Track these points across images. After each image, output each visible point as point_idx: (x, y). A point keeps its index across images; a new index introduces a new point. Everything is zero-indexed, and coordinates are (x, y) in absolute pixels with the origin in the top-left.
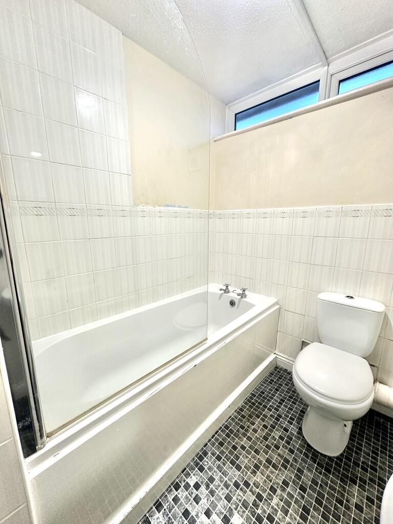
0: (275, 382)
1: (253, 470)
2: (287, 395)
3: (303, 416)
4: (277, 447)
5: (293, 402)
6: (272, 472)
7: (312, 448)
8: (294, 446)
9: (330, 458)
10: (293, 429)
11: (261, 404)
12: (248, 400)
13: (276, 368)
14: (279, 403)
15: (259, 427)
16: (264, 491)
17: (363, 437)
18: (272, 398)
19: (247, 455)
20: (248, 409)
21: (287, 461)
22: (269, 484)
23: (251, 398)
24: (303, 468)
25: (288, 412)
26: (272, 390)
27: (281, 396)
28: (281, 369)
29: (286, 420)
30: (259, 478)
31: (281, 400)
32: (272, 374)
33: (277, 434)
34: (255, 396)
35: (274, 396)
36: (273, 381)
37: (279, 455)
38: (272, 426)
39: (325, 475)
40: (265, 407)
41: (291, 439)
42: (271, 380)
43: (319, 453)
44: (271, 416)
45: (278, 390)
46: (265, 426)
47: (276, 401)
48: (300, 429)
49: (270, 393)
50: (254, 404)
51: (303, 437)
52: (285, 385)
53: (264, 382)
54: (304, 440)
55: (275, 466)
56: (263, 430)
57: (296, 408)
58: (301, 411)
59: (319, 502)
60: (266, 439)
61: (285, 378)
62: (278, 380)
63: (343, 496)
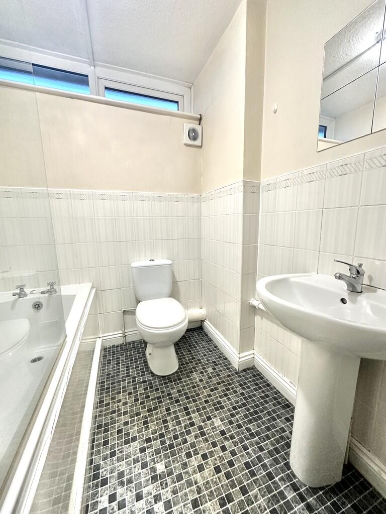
0: (112, 360)
1: (145, 427)
2: (128, 361)
3: (147, 365)
4: (148, 397)
5: (135, 362)
6: (157, 414)
7: (165, 376)
8: (156, 386)
9: (176, 372)
10: (147, 377)
11: (114, 383)
12: (101, 390)
13: (105, 350)
14: (127, 370)
15: (126, 399)
16: (161, 429)
17: (180, 348)
18: (119, 372)
19: (133, 424)
20: (106, 396)
21: (159, 398)
22: (160, 422)
23: (102, 386)
24: (169, 391)
25: (137, 370)
26: (114, 367)
27: (124, 365)
28: (110, 348)
29: (139, 376)
30: (152, 426)
31: (126, 367)
32: (105, 356)
33: (141, 390)
34: (104, 382)
35: (119, 369)
36: (110, 360)
37: (152, 400)
38: (134, 389)
39: (180, 382)
40: (119, 382)
41: (151, 383)
42: (108, 360)
43: (170, 375)
44: (128, 383)
45: (119, 363)
46: (130, 394)
47: (123, 371)
48: (152, 373)
49: (115, 370)
50: (108, 388)
51: (157, 375)
52: (121, 355)
53: (103, 367)
54: (159, 377)
55: (155, 409)
56: (130, 397)
57: (140, 363)
58: (144, 363)
59: (188, 398)
60: (136, 400)
61: (117, 351)
62: (114, 357)
63: (193, 383)
